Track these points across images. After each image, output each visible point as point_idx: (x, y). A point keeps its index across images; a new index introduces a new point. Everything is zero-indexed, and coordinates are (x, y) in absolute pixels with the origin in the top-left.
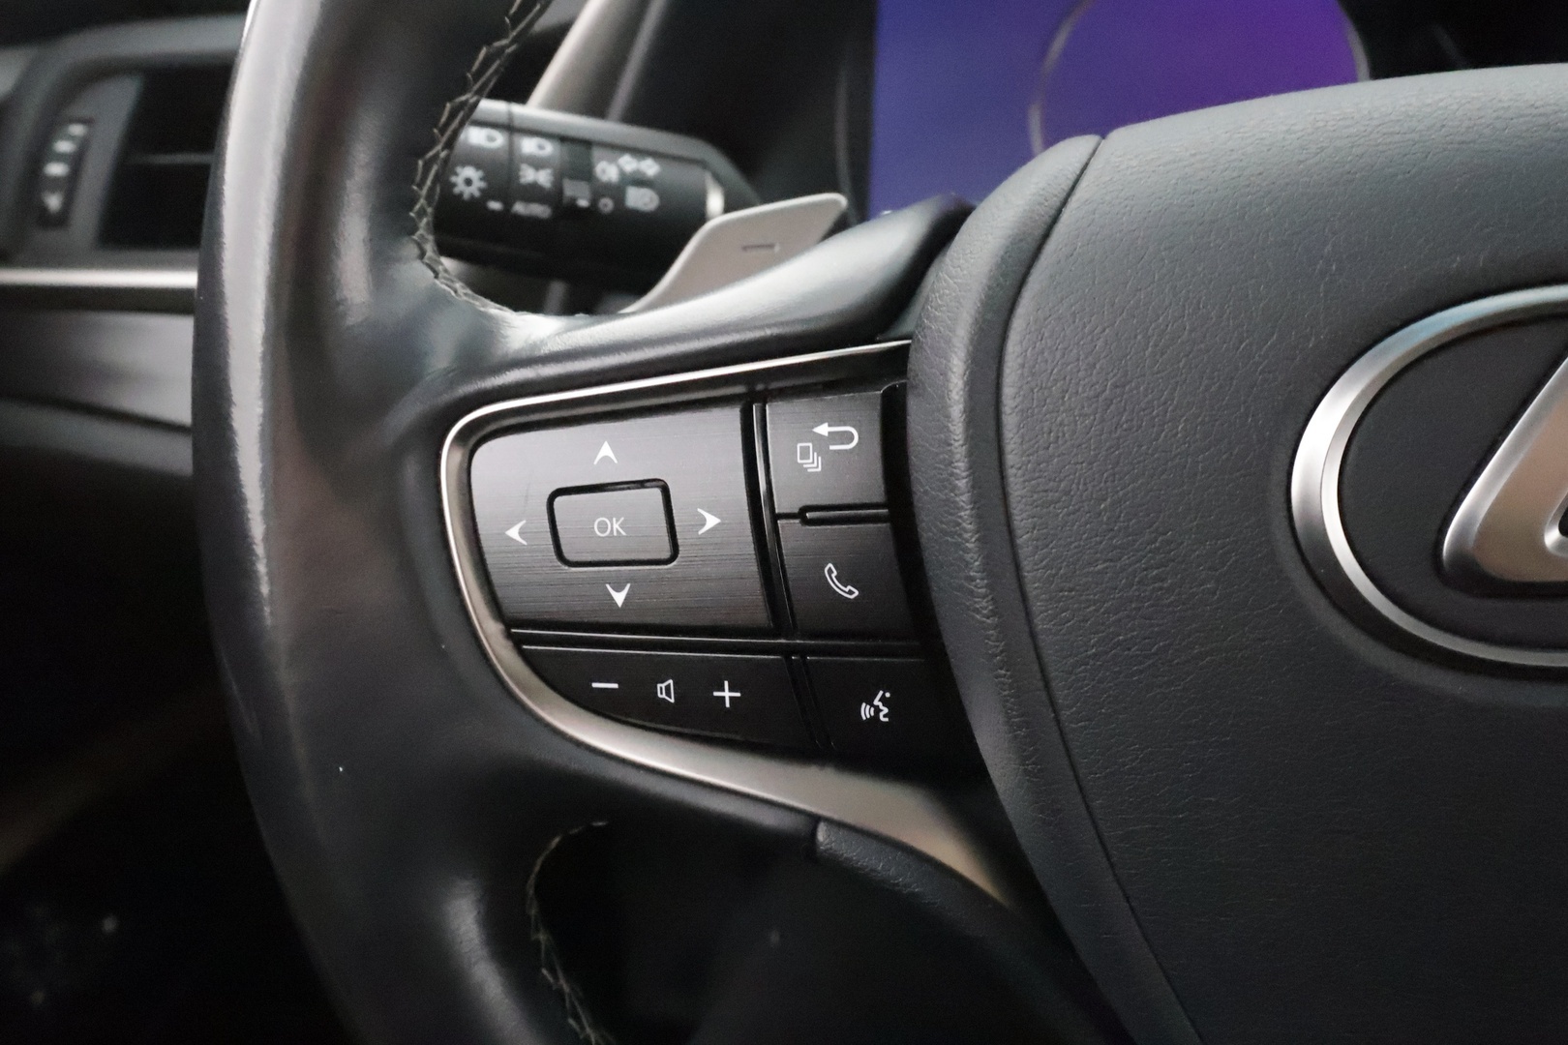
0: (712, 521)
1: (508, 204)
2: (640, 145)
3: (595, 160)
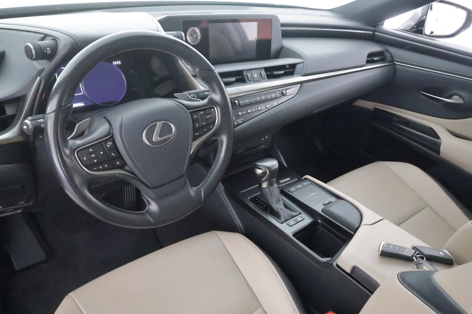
0: (102, 153)
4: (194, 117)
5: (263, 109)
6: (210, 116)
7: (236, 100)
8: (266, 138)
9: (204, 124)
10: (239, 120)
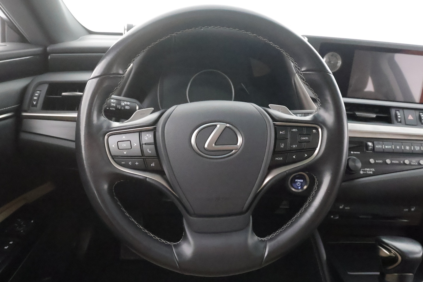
0: (135, 145)
1: (109, 108)
2: (127, 100)
3: (121, 102)
4: (281, 132)
5: (412, 163)
6: (307, 138)
7: (370, 142)
8: (413, 209)
9: (294, 146)
10: (368, 169)
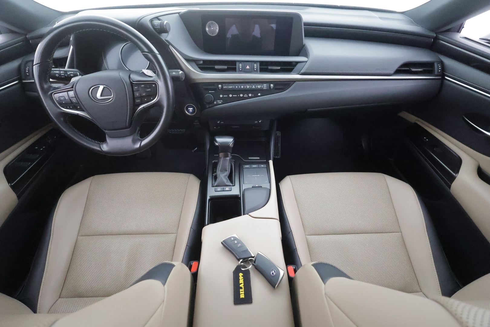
0: (67, 98)
1: (61, 77)
2: (73, 71)
3: (69, 72)
4: (135, 88)
5: (245, 96)
6: (150, 90)
7: (220, 84)
8: (260, 122)
9: (144, 94)
10: (219, 101)
